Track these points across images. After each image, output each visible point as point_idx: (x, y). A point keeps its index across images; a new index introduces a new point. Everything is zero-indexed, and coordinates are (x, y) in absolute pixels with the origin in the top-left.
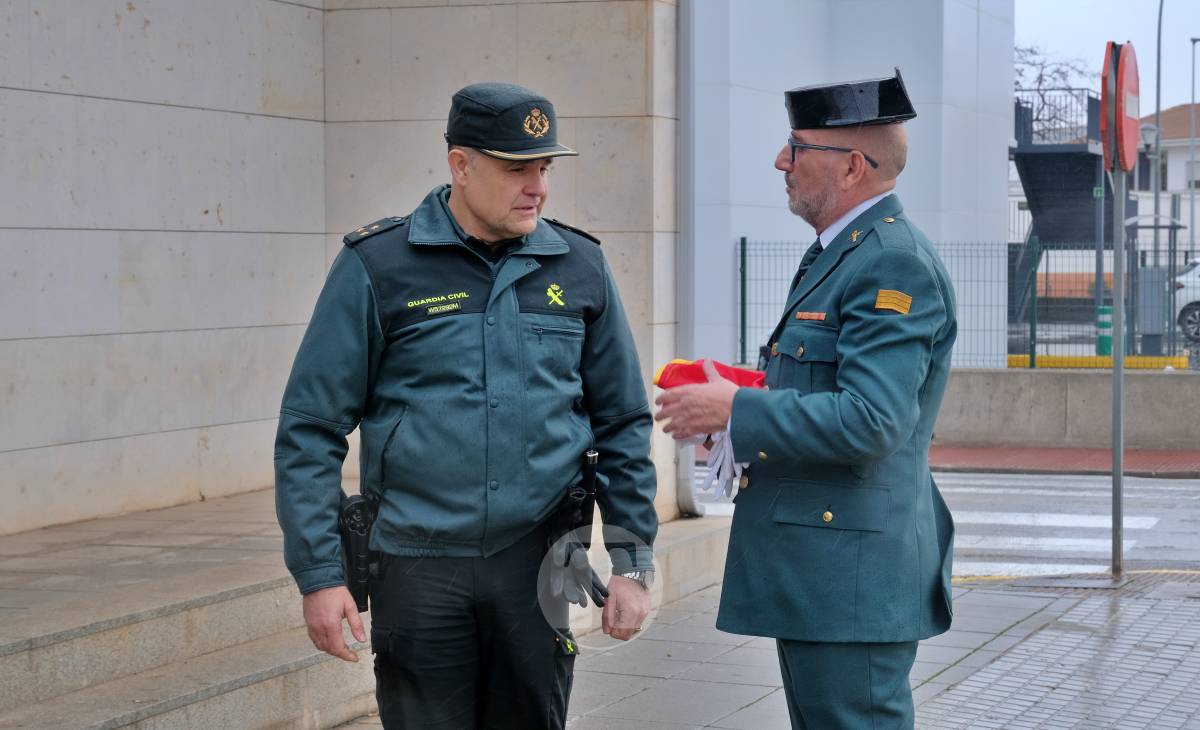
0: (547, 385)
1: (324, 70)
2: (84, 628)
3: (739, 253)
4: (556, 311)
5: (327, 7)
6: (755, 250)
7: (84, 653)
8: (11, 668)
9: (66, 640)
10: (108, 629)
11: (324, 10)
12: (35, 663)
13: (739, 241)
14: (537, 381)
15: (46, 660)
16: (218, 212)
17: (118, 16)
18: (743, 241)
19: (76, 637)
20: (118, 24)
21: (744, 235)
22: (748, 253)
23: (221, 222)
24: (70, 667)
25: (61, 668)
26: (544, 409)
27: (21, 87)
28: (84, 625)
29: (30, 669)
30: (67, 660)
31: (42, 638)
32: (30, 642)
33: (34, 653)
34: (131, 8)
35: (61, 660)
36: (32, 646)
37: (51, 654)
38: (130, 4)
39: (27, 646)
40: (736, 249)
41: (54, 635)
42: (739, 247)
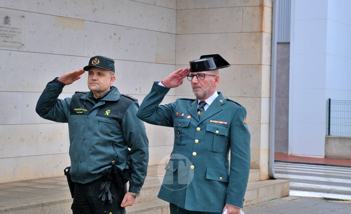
0: (98, 136)
1: (175, 51)
2: (60, 201)
3: (328, 103)
4: (106, 116)
5: (177, 34)
6: (333, 102)
7: (60, 208)
8: (36, 211)
9: (54, 204)
10: (68, 202)
11: (176, 34)
12: (44, 210)
13: (328, 100)
14: (96, 134)
15: (47, 209)
16: (140, 89)
17: (111, 37)
18: (330, 100)
19: (57, 203)
20: (111, 39)
21: (330, 98)
22: (331, 103)
23: (141, 92)
24: (55, 211)
25: (52, 211)
26: (95, 142)
27: (81, 56)
28: (60, 200)
29: (42, 211)
30: (54, 209)
31: (46, 203)
32: (43, 204)
33: (43, 207)
34: (115, 34)
35: (52, 209)
36: (43, 205)
37: (49, 207)
38: (114, 33)
39: (41, 205)
40: (327, 102)
41: (50, 202)
42: (328, 101)
